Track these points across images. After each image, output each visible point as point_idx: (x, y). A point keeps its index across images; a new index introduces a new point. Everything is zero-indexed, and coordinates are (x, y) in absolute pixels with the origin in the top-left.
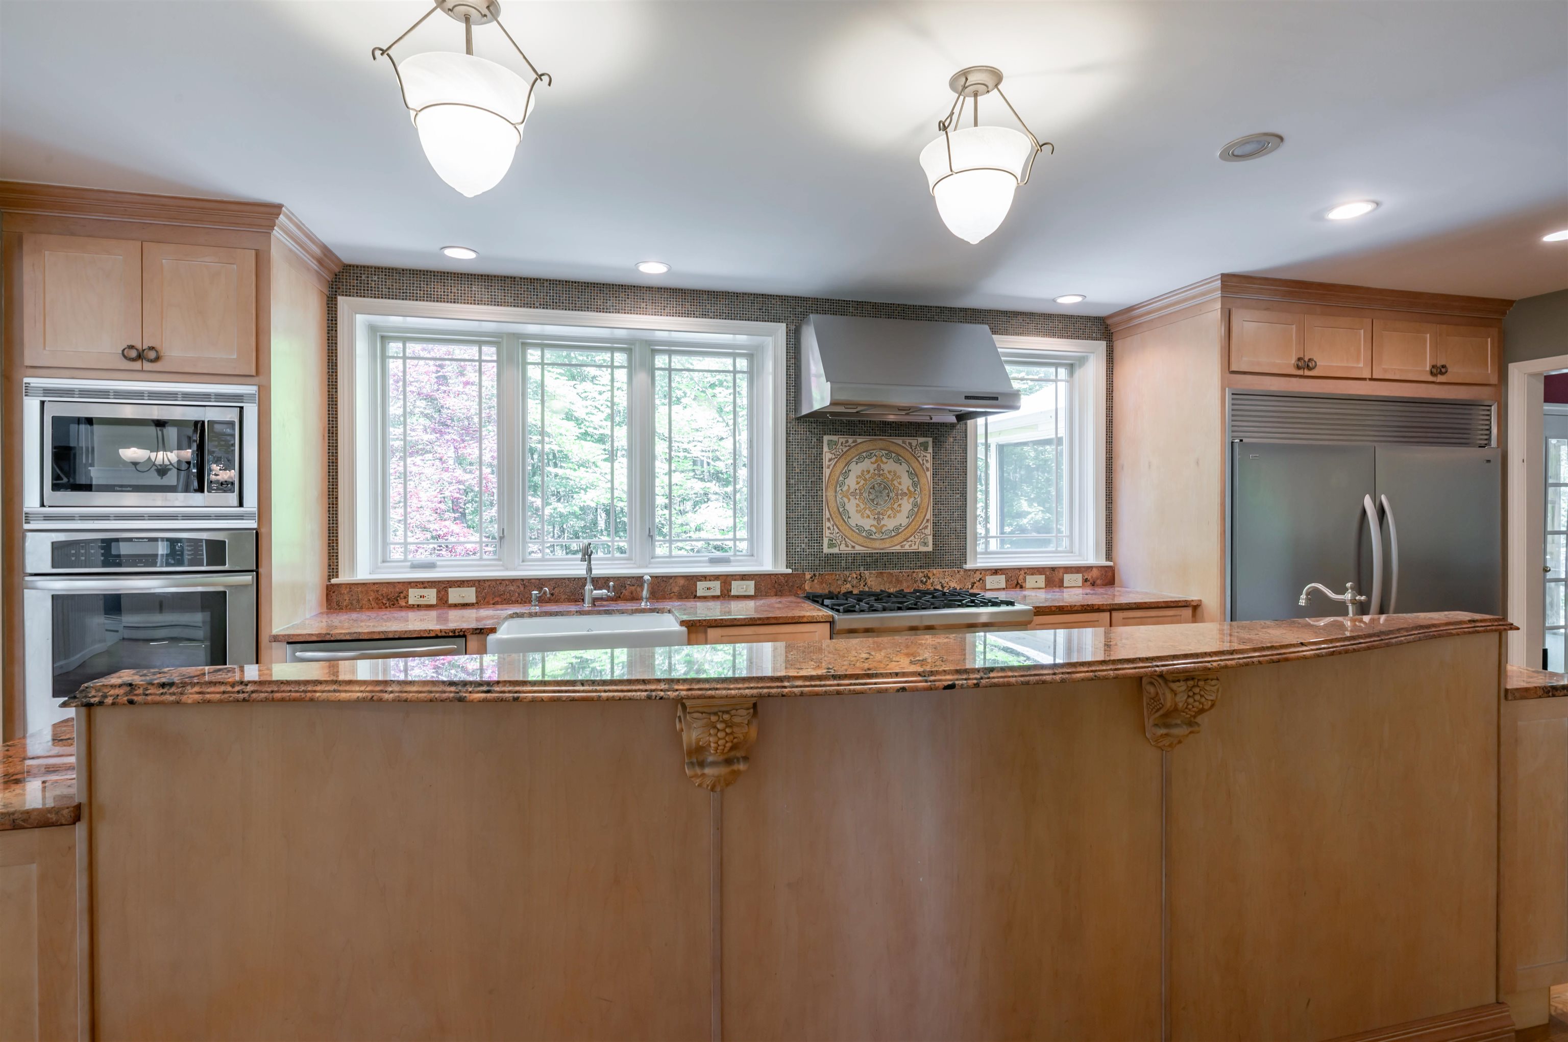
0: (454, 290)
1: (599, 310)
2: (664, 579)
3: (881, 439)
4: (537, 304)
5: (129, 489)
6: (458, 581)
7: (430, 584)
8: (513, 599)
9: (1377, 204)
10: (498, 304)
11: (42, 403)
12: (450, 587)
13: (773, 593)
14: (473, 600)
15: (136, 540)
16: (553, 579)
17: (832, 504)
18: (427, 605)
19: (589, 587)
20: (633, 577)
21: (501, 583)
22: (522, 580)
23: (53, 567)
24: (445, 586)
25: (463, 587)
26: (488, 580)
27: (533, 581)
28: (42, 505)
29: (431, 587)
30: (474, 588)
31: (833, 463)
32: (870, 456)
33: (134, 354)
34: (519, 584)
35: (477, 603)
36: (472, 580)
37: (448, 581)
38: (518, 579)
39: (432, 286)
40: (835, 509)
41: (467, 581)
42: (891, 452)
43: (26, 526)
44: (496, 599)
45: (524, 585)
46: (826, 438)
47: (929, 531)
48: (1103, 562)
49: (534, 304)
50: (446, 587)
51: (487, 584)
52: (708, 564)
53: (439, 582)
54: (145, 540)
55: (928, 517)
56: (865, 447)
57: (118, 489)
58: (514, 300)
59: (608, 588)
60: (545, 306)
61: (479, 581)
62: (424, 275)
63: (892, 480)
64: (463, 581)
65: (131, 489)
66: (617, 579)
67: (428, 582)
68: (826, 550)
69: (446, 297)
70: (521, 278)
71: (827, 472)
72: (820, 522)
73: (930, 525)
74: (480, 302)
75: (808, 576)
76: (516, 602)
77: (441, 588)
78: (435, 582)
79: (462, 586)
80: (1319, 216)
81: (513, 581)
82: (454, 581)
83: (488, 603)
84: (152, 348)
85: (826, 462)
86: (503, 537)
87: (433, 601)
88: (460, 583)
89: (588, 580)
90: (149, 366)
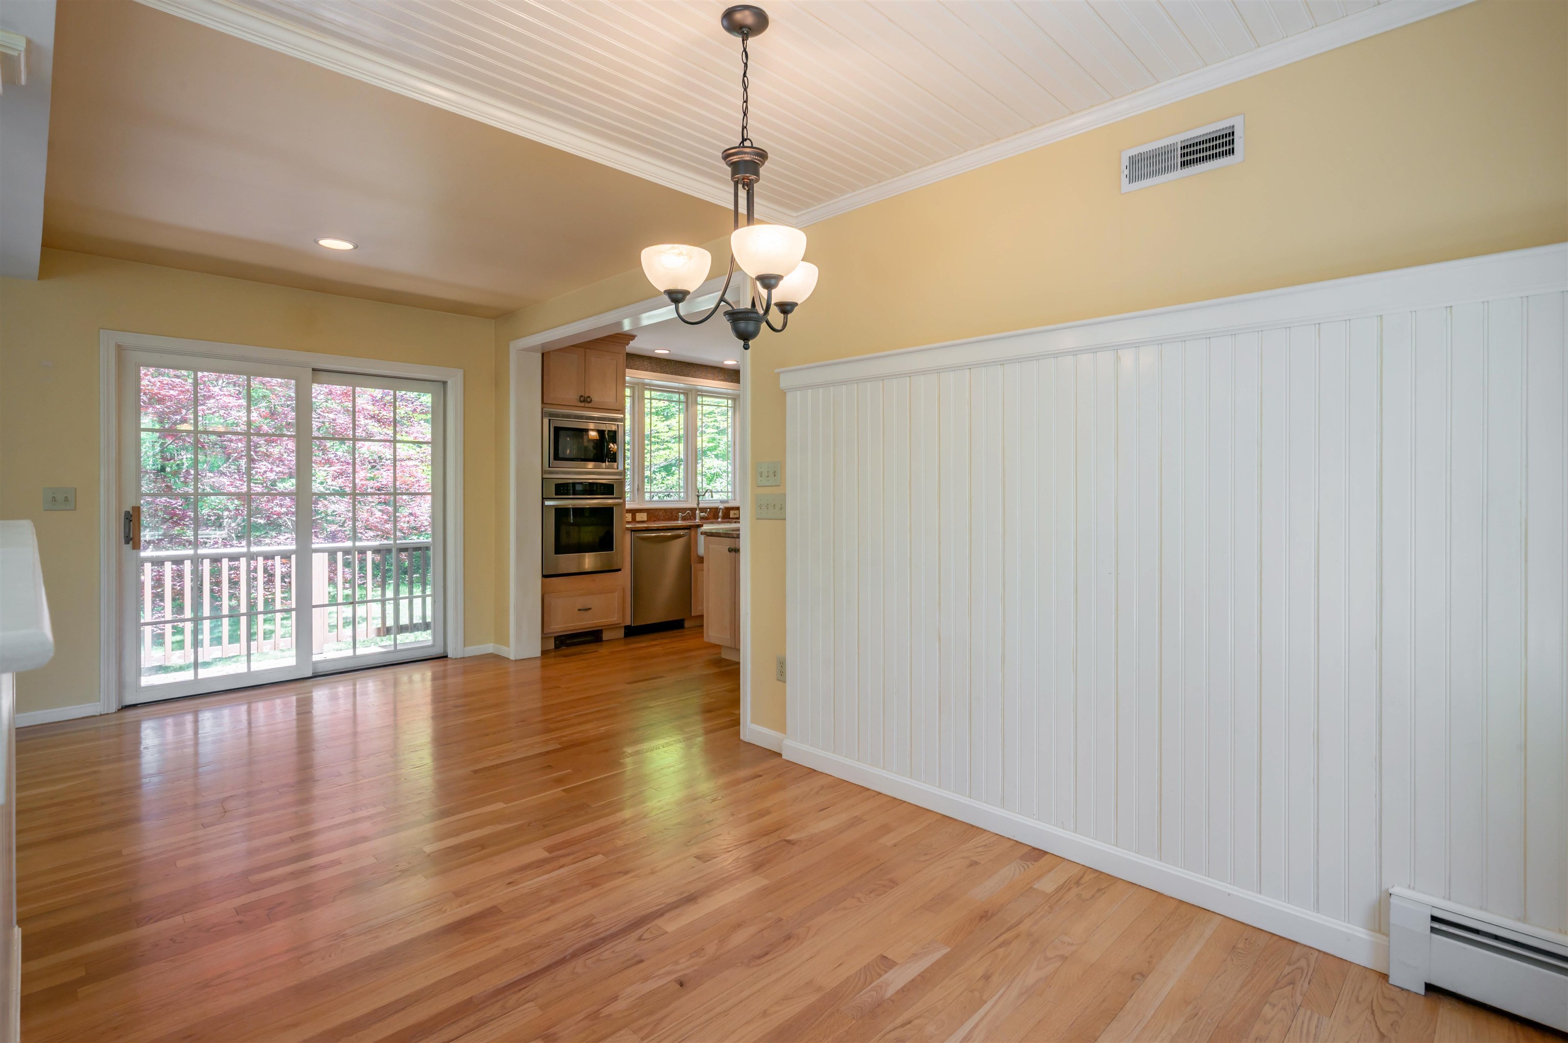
0: (637, 363)
1: (692, 376)
4: (669, 372)
6: (641, 509)
8: (661, 518)
10: (654, 372)
11: (550, 420)
14: (645, 519)
19: (697, 512)
23: (556, 495)
28: (549, 467)
30: (646, 513)
33: (582, 399)
35: (647, 521)
36: (645, 509)
37: (638, 509)
44: (655, 519)
51: (651, 510)
59: (706, 512)
60: (672, 373)
61: (648, 509)
66: (711, 509)
74: (646, 370)
76: (663, 520)
77: (635, 512)
78: (633, 510)
81: (661, 509)
83: (651, 521)
84: (589, 397)
86: (638, 489)
87: (630, 520)
88: (641, 511)
89: (698, 509)
90: (587, 405)
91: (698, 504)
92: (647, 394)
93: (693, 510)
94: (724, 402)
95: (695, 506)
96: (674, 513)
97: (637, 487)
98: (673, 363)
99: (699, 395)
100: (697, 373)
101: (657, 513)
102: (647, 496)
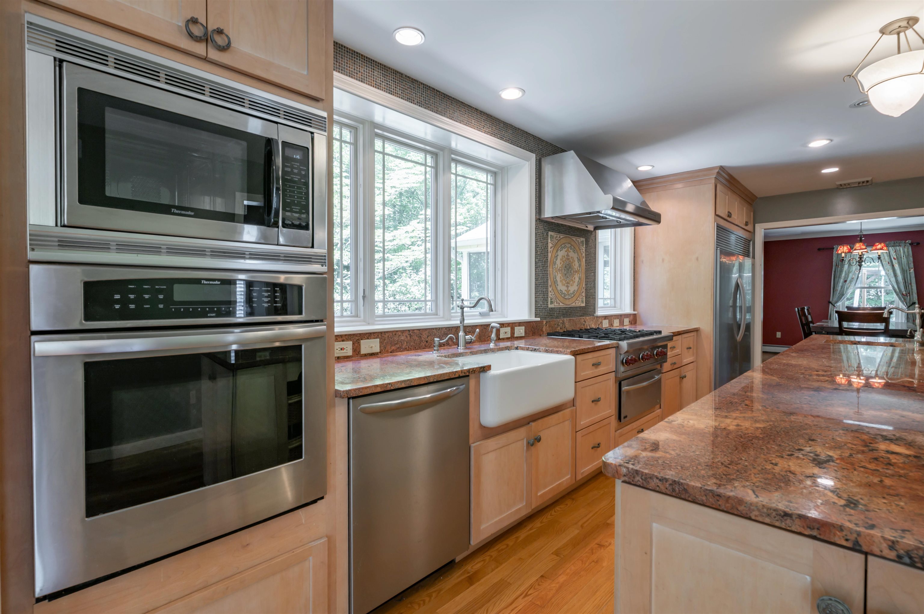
2: (485, 327)
3: (569, 237)
5: (189, 213)
6: (367, 333)
7: (347, 337)
8: (404, 347)
9: (831, 140)
10: (391, 93)
12: (362, 339)
13: (531, 335)
14: (377, 349)
15: (205, 282)
16: (427, 329)
17: (552, 276)
18: (345, 356)
19: (461, 334)
20: (470, 326)
21: (395, 334)
22: (409, 331)
24: (358, 338)
25: (371, 339)
26: (387, 332)
27: (415, 331)
29: (347, 340)
30: (378, 340)
31: (552, 249)
32: (564, 247)
33: (199, 32)
34: (407, 334)
35: (380, 352)
36: (376, 332)
37: (360, 334)
38: (406, 330)
39: (346, 61)
40: (553, 279)
41: (374, 333)
42: (572, 245)
43: (31, 255)
44: (393, 348)
45: (410, 334)
46: (550, 233)
47: (584, 294)
48: (633, 312)
49: (414, 101)
50: (358, 340)
51: (387, 335)
52: (480, 317)
53: (354, 335)
54: (217, 282)
55: (584, 286)
56: (563, 241)
57: (176, 211)
58: (402, 93)
59: (470, 333)
61: (381, 333)
62: (339, 48)
63: (572, 263)
64: (371, 333)
65: (193, 214)
67: (346, 335)
68: (550, 306)
69: (355, 74)
70: (406, 76)
71: (550, 255)
72: (547, 288)
73: (584, 290)
74: (378, 87)
75: (544, 323)
77: (355, 340)
78: (350, 335)
79: (370, 337)
80: (805, 145)
81: (403, 331)
82: (364, 333)
83: (387, 352)
84: (220, 32)
85: (549, 250)
86: (364, 297)
87: (350, 353)
88: (369, 335)
89: (462, 328)
90: (214, 54)
91: (463, 320)
92: (378, 144)
93: (455, 330)
94: (482, 176)
95: (456, 322)
96: (424, 336)
97: (362, 294)
98: (421, 86)
99: (454, 160)
100: (456, 114)
101: (396, 338)
102: (379, 309)
